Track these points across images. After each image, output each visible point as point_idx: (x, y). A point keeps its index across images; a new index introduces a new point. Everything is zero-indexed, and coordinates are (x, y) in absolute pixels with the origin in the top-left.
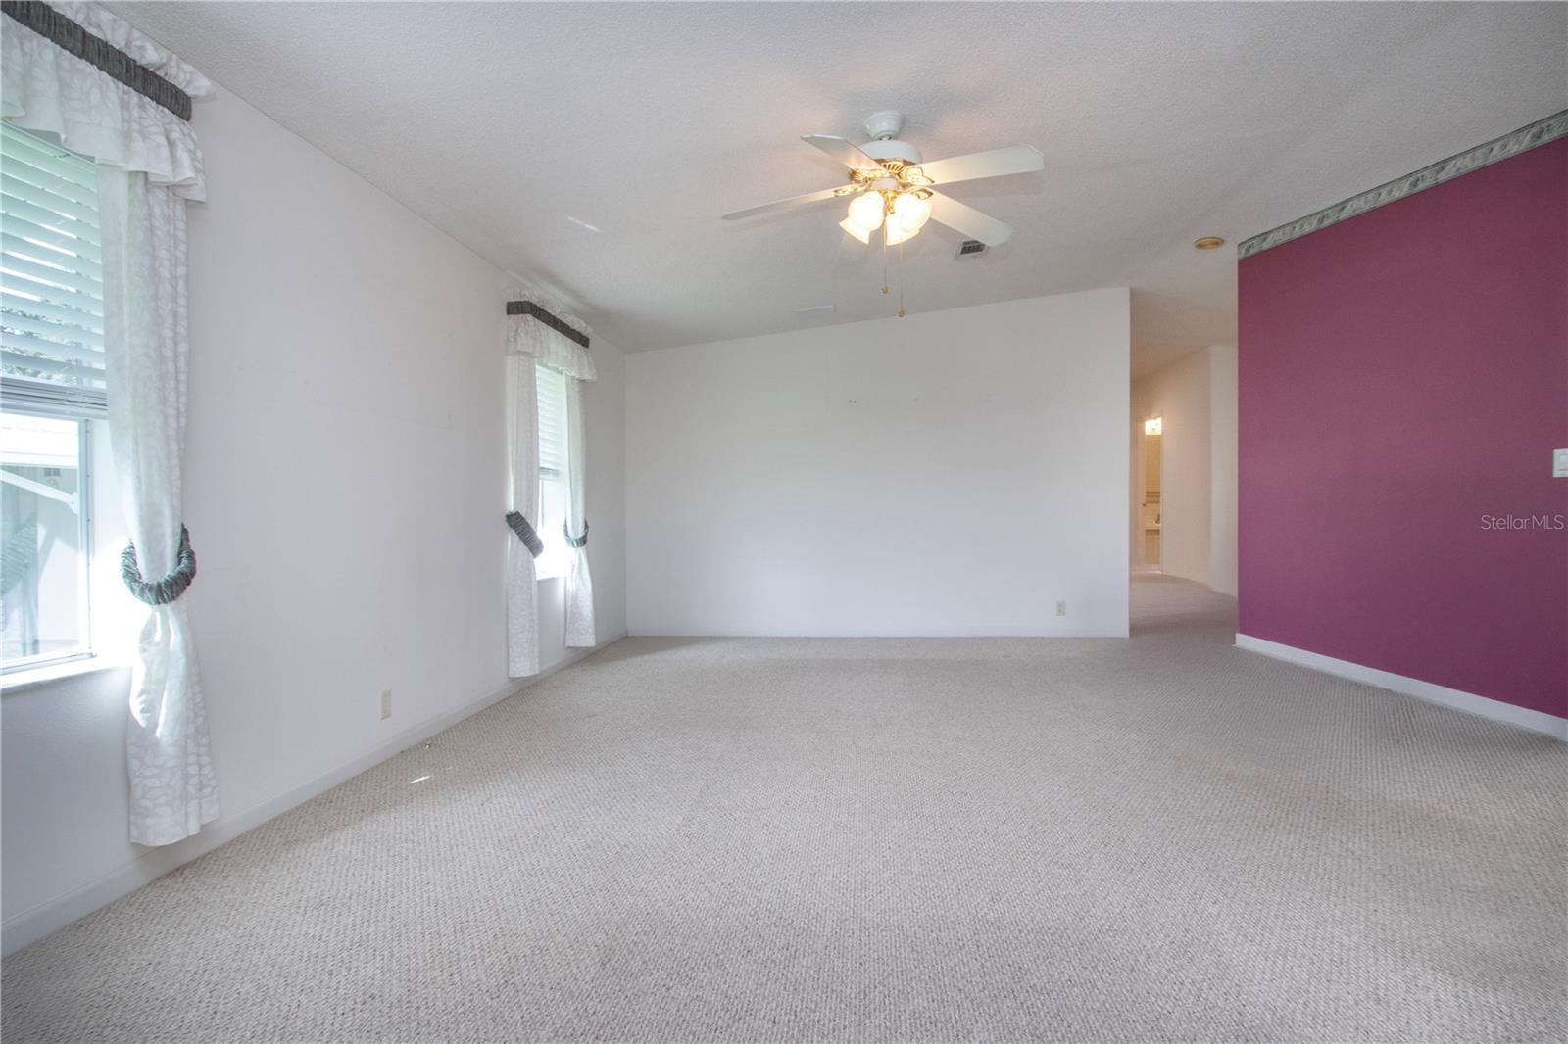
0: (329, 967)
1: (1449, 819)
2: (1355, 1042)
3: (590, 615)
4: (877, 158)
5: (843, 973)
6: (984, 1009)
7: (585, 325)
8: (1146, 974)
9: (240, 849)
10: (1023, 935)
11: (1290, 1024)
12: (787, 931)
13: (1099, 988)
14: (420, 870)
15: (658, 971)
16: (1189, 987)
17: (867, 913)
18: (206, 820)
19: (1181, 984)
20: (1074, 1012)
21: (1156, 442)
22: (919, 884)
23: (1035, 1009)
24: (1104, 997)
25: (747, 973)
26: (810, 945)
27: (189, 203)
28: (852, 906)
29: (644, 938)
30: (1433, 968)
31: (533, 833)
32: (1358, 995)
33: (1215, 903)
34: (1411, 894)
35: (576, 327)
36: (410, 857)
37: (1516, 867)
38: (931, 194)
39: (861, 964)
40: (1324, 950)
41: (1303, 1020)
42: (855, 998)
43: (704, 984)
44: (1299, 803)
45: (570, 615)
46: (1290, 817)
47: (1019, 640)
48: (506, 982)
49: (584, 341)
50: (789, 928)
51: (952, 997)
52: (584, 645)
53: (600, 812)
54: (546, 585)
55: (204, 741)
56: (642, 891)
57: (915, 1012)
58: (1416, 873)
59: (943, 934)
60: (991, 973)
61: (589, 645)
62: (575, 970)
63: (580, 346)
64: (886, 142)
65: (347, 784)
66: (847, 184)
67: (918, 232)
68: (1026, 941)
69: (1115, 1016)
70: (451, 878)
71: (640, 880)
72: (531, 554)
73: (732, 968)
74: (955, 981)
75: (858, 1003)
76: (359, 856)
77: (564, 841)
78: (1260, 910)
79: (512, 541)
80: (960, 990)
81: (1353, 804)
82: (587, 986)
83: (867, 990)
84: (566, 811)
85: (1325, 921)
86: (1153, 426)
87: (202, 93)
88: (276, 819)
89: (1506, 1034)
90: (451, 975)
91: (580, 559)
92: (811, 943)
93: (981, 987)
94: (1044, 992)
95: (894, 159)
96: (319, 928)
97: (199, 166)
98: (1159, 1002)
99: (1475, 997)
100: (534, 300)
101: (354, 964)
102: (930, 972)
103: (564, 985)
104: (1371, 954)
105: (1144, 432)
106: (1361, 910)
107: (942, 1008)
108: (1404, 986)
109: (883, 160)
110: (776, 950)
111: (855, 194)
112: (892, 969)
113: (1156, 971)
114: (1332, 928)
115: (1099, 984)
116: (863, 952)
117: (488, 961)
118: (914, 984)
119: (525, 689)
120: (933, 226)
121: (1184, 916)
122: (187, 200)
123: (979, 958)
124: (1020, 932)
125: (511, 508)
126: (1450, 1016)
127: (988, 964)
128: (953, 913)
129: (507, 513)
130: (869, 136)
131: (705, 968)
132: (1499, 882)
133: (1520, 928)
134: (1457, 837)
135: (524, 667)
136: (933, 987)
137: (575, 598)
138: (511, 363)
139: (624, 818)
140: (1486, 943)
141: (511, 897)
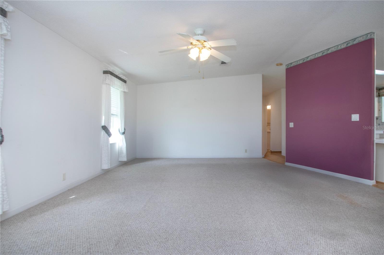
0: (37, 250)
1: (328, 200)
2: (301, 254)
3: (125, 153)
4: (197, 39)
5: (180, 244)
6: (214, 252)
7: (125, 77)
8: (255, 241)
9: (16, 218)
10: (226, 232)
11: (287, 251)
12: (167, 234)
13: (243, 244)
14: (68, 222)
15: (131, 246)
16: (264, 243)
17: (188, 228)
18: (5, 210)
19: (263, 243)
20: (236, 251)
21: (269, 111)
22: (202, 220)
23: (227, 251)
24: (244, 247)
25: (155, 246)
26: (172, 237)
27: (5, 40)
28: (185, 227)
29: (128, 238)
30: (320, 236)
31: (102, 211)
32: (303, 243)
33: (273, 222)
34: (318, 218)
35: (123, 78)
36: (66, 218)
37: (341, 211)
38: (211, 49)
39: (185, 242)
40: (297, 233)
41: (290, 250)
42: (182, 250)
43: (143, 249)
44: (296, 197)
45: (120, 152)
46: (293, 201)
47: (236, 158)
48: (88, 251)
49: (125, 81)
50: (167, 233)
51: (207, 249)
52: (124, 160)
53: (122, 204)
54: (113, 145)
55: (5, 188)
56: (130, 225)
57: (197, 253)
58: (319, 213)
59: (207, 233)
60: (217, 242)
61: (125, 161)
62: (108, 247)
63: (124, 83)
64: (200, 36)
65: (52, 199)
66: (190, 45)
67: (208, 58)
68: (227, 234)
69: (246, 251)
70: (77, 224)
71: (130, 222)
72: (108, 137)
73: (151, 245)
74: (208, 245)
75: (182, 252)
76: (51, 219)
77: (110, 212)
78: (283, 224)
79: (103, 133)
80: (209, 247)
81: (308, 197)
82: (111, 251)
83: (185, 248)
84: (112, 204)
85: (298, 225)
86: (269, 107)
87: (11, 10)
88: (28, 209)
89: (334, 250)
90: (73, 250)
91: (123, 138)
92: (173, 237)
93: (214, 246)
94: (230, 246)
95: (201, 40)
96: (36, 239)
97: (9, 30)
98: (257, 247)
99: (329, 242)
100: (111, 71)
101: (45, 248)
102: (202, 243)
103: (104, 251)
104: (307, 233)
105: (267, 108)
106: (306, 222)
107: (204, 252)
108: (313, 240)
109: (199, 40)
110: (163, 239)
111: (192, 48)
112: (193, 243)
113: (257, 240)
114: (299, 227)
115: (243, 243)
116: (186, 238)
117: (84, 246)
118: (197, 246)
119: (106, 172)
120: (211, 57)
121: (266, 225)
122: (5, 39)
123: (215, 239)
124: (226, 231)
125: (103, 124)
126: (323, 247)
127: (217, 240)
128: (210, 227)
129: (102, 126)
130: (196, 34)
131: (144, 245)
132: (337, 214)
133: (340, 225)
134: (330, 204)
135: (106, 166)
136: (202, 246)
137: (121, 148)
138: (104, 87)
139: (128, 206)
140: (333, 229)
141: (93, 228)
